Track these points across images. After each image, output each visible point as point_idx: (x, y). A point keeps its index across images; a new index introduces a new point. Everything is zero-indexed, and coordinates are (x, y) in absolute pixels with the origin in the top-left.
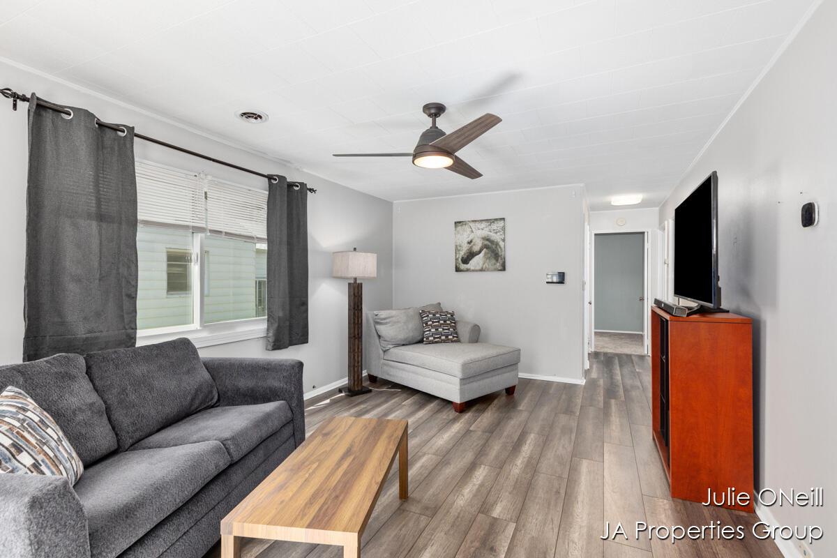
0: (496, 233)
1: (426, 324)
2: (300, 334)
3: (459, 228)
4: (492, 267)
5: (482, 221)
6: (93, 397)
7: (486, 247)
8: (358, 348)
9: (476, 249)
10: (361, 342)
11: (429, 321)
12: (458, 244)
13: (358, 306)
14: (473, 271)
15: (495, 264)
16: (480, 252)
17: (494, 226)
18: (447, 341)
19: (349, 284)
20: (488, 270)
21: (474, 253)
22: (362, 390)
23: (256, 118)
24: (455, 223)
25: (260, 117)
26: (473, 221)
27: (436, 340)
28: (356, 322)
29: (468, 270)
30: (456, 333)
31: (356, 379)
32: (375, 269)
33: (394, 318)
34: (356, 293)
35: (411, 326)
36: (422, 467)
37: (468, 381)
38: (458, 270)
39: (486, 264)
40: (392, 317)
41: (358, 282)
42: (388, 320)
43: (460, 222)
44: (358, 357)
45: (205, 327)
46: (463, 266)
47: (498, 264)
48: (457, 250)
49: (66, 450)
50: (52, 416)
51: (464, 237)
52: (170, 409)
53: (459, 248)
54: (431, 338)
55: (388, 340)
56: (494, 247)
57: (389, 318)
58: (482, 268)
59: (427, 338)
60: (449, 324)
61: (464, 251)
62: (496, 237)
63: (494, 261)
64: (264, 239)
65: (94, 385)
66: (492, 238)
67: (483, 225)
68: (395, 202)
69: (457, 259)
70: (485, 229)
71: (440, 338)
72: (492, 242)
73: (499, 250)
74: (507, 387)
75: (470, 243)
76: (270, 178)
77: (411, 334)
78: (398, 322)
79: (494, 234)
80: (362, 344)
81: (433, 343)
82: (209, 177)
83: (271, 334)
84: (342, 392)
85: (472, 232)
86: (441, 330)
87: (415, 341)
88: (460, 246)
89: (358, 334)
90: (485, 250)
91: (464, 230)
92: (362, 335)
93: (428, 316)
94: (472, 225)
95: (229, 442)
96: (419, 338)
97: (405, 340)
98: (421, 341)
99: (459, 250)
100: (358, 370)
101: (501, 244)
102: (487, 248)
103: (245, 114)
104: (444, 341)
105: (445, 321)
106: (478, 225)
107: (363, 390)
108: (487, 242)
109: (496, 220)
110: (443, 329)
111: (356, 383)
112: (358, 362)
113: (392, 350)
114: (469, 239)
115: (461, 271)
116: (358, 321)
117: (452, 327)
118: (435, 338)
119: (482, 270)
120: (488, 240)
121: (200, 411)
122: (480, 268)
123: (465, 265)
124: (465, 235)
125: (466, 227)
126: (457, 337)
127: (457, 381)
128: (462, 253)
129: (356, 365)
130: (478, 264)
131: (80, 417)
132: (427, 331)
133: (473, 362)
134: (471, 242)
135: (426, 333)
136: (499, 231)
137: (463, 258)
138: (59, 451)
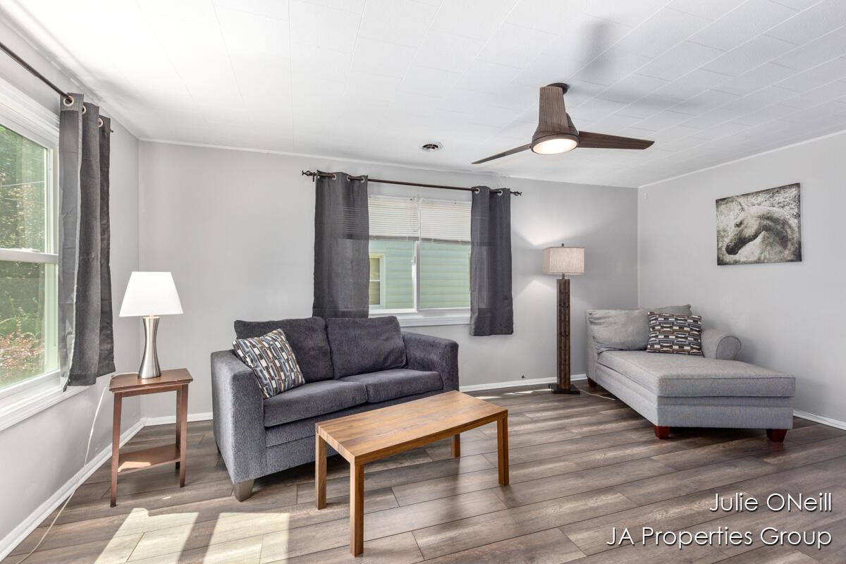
0: (783, 207)
1: (654, 328)
2: (504, 325)
3: (722, 207)
4: (777, 257)
5: (758, 193)
6: (323, 344)
7: (766, 228)
8: (565, 347)
9: (749, 232)
10: (569, 340)
11: (657, 325)
12: (721, 228)
13: (565, 303)
14: (745, 263)
15: (781, 252)
16: (755, 236)
17: (780, 198)
18: (681, 351)
19: (557, 280)
20: (769, 261)
21: (745, 238)
22: (569, 389)
23: (433, 148)
24: (717, 201)
25: (437, 147)
26: (743, 195)
27: (665, 349)
28: (563, 319)
29: (736, 263)
30: (700, 345)
31: (563, 377)
32: (582, 264)
33: (611, 319)
34: (564, 289)
35: (630, 329)
36: (550, 469)
37: (673, 401)
38: (721, 262)
39: (766, 253)
40: (608, 317)
41: (566, 278)
42: (603, 321)
43: (724, 199)
44: (565, 355)
45: (420, 311)
46: (729, 258)
47: (787, 252)
48: (720, 236)
49: (290, 366)
50: (291, 346)
51: (729, 219)
52: (367, 361)
53: (723, 234)
54: (657, 346)
55: (600, 341)
56: (779, 227)
57: (604, 318)
58: (759, 259)
59: (652, 345)
60: (687, 332)
61: (729, 238)
62: (785, 213)
63: (779, 248)
64: (468, 242)
65: (327, 337)
66: (776, 215)
67: (760, 198)
68: (640, 187)
69: (719, 249)
70: (764, 203)
71: (671, 347)
72: (776, 221)
73: (789, 231)
74: (768, 428)
75: (738, 225)
76: (473, 190)
77: (630, 339)
78: (615, 323)
79: (781, 210)
80: (569, 343)
81: (659, 352)
82: (421, 199)
83: (473, 322)
84: (549, 388)
85: (743, 209)
86: (674, 337)
87: (637, 347)
88: (725, 231)
89: (565, 332)
90: (763, 232)
91: (730, 210)
92: (569, 334)
93: (656, 319)
94: (742, 200)
95: (370, 387)
96: (643, 344)
97: (622, 344)
98: (645, 349)
99: (723, 237)
100: (565, 368)
101: (793, 222)
102: (766, 231)
103: (424, 147)
104: (678, 352)
105: (681, 327)
106: (752, 199)
107: (572, 390)
108: (766, 222)
109: (783, 188)
110: (677, 337)
111: (563, 381)
112: (565, 361)
113: (604, 353)
114: (738, 220)
115: (726, 264)
116: (565, 318)
117: (693, 335)
118: (662, 346)
119: (759, 261)
120: (768, 218)
121: (392, 369)
122: (755, 259)
123: (732, 256)
124: (732, 217)
125: (734, 206)
126: (698, 349)
127: (654, 397)
128: (728, 240)
129: (563, 362)
130: (753, 253)
131: (312, 353)
132: (653, 337)
133: (678, 378)
134: (741, 223)
135: (652, 339)
136: (789, 204)
137: (728, 246)
138: (285, 364)
